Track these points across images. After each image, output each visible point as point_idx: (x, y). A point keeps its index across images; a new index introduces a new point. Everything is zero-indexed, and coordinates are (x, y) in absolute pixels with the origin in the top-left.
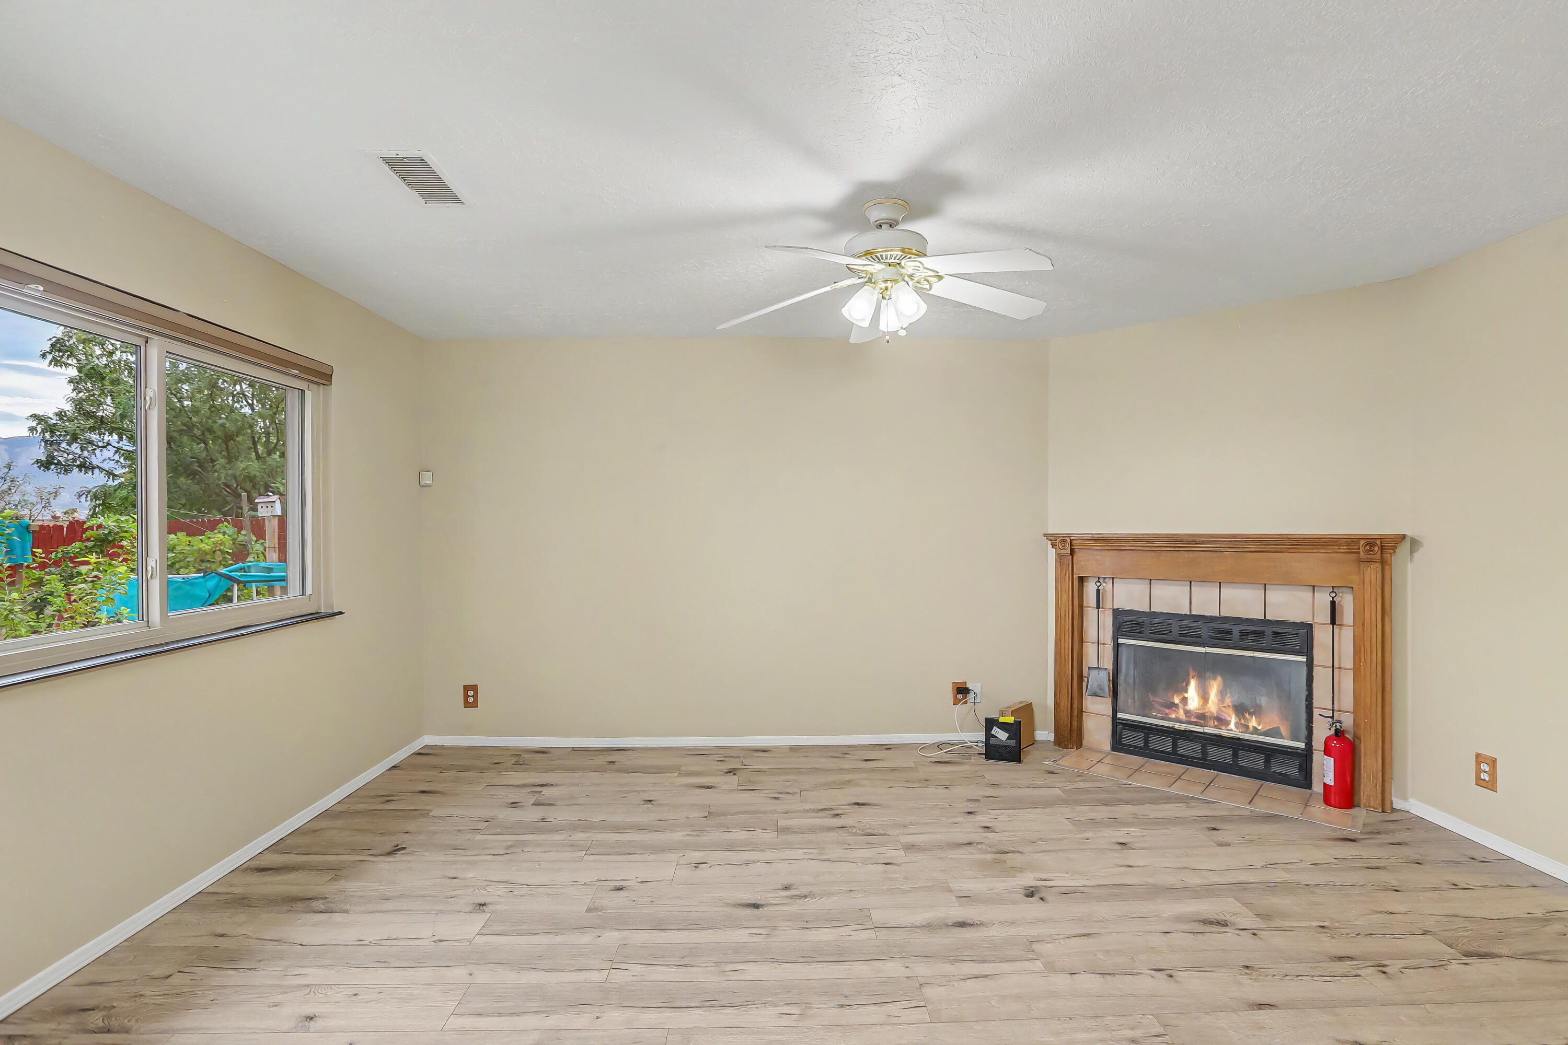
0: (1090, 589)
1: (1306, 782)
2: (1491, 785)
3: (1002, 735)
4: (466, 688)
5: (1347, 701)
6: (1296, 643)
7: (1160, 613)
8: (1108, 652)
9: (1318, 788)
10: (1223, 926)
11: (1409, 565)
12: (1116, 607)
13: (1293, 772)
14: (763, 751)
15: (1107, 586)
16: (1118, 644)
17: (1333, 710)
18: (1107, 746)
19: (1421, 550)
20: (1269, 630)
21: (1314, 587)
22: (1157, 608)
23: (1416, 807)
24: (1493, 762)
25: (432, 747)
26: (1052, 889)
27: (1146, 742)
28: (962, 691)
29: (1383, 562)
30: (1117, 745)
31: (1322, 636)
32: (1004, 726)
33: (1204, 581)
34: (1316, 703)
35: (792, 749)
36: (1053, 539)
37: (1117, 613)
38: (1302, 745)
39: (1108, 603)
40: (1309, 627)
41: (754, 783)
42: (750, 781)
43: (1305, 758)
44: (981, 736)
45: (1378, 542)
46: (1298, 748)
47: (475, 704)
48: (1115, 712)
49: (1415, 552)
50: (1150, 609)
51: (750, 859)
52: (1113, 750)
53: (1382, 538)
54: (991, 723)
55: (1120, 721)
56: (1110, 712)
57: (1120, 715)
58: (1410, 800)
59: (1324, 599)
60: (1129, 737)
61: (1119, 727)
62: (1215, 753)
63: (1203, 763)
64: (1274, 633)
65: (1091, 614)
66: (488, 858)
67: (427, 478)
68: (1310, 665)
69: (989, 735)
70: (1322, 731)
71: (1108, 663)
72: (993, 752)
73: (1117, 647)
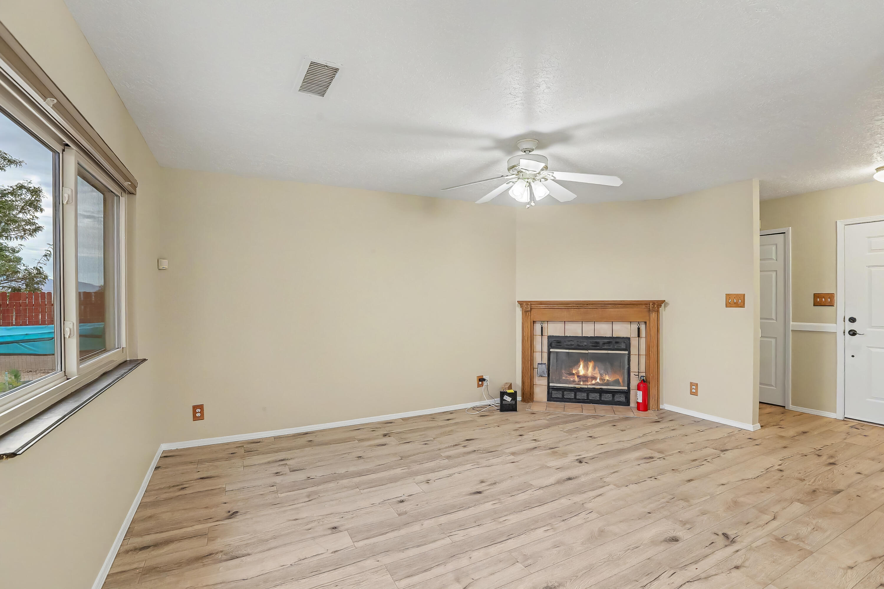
0: (538, 327)
1: (627, 403)
2: (695, 394)
3: (508, 399)
4: (195, 408)
5: (643, 368)
6: (623, 346)
7: (570, 336)
8: (545, 355)
9: (633, 404)
10: (652, 458)
11: (664, 312)
12: (549, 334)
13: (623, 399)
14: (390, 423)
15: (545, 325)
16: (550, 351)
17: (639, 372)
18: (545, 399)
19: (669, 306)
20: (614, 341)
21: (631, 322)
22: (568, 334)
23: (666, 406)
24: (697, 385)
25: (171, 451)
26: (586, 458)
27: (563, 395)
28: (481, 380)
29: (658, 311)
30: (550, 398)
31: (634, 342)
32: (509, 395)
33: (588, 321)
34: (631, 370)
35: (404, 419)
36: (521, 303)
37: (549, 337)
38: (626, 388)
39: (545, 333)
40: (629, 339)
41: (405, 439)
42: (402, 438)
43: (627, 393)
44: (498, 400)
45: (657, 303)
46: (624, 390)
47: (202, 418)
48: (549, 383)
49: (666, 307)
50: (565, 335)
51: (450, 473)
52: (548, 401)
53: (658, 301)
54: (503, 394)
55: (551, 387)
56: (547, 384)
57: (551, 384)
58: (664, 404)
59: (635, 327)
60: (555, 394)
61: (551, 390)
62: (593, 396)
63: (587, 401)
64: (616, 342)
65: (538, 339)
66: (302, 505)
67: (165, 264)
68: (629, 354)
69: (502, 400)
70: (634, 382)
71: (545, 361)
72: (505, 408)
73: (549, 353)
